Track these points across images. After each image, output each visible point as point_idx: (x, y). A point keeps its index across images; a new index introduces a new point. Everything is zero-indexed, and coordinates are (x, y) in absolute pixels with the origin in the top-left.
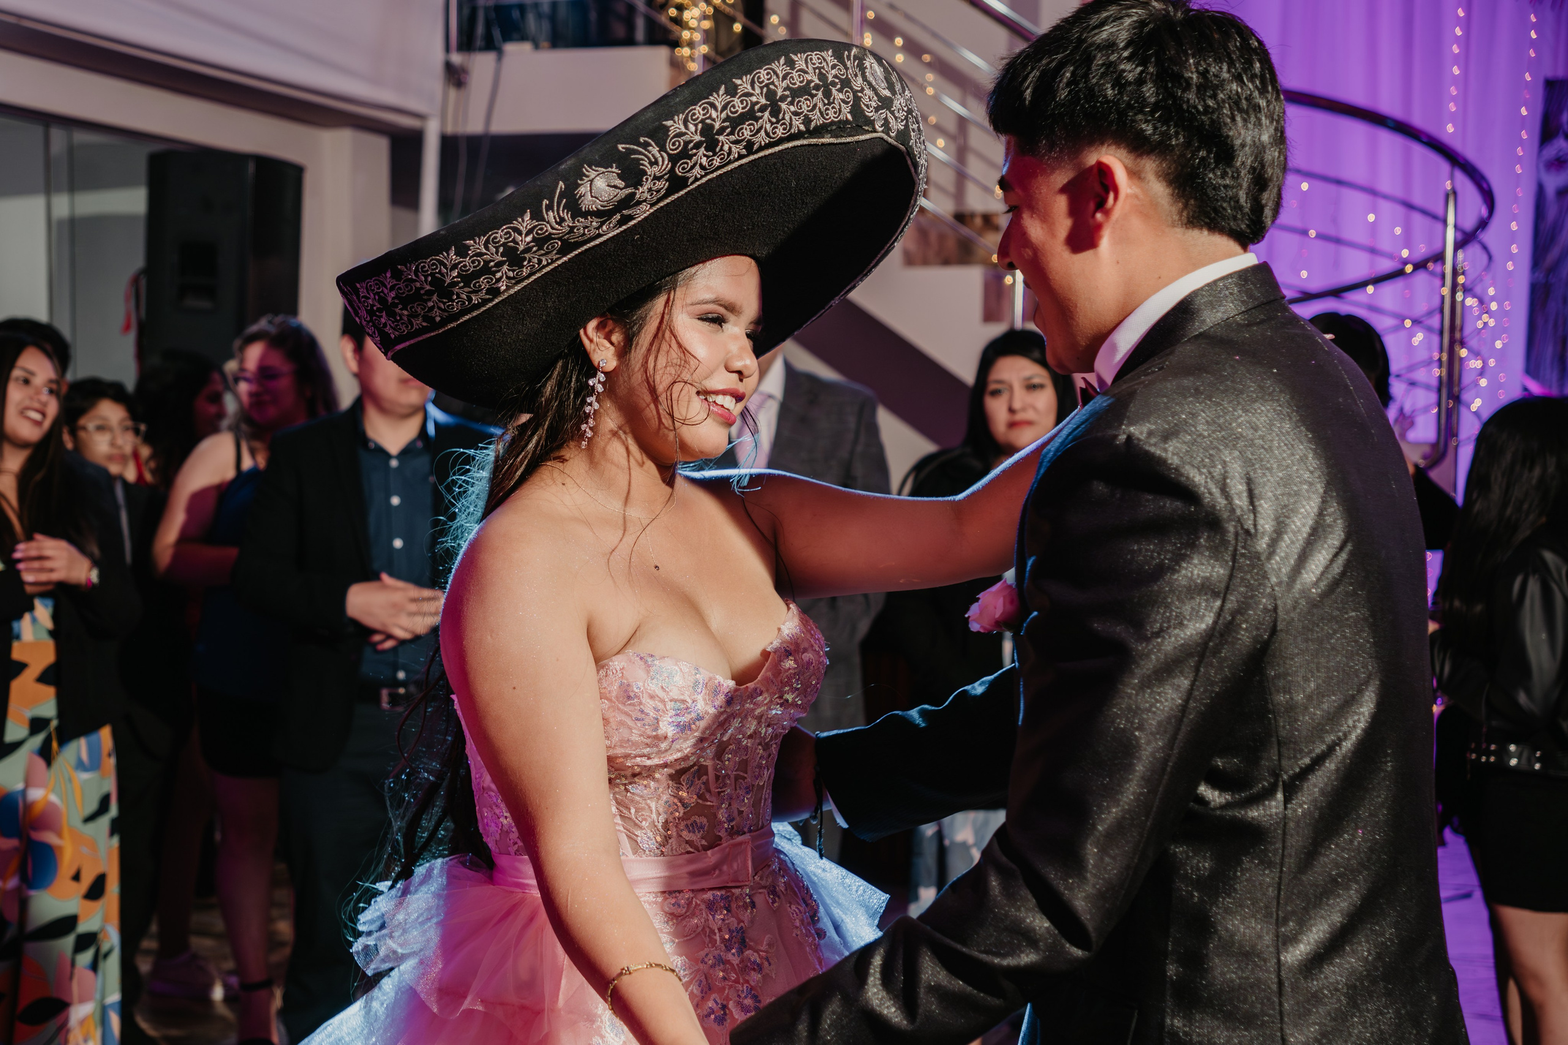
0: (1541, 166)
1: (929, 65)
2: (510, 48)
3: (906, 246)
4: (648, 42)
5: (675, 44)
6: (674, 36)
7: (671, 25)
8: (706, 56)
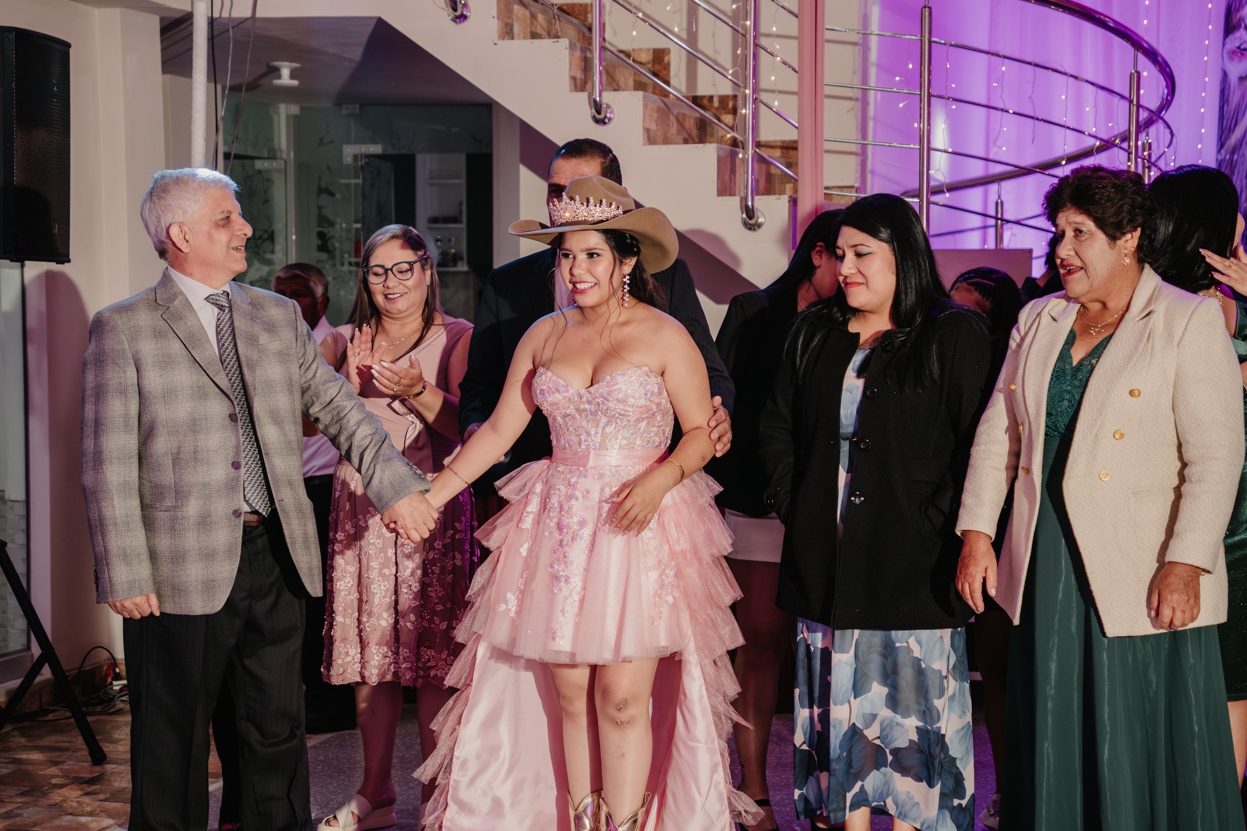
0: (1225, 56)
3: (646, 126)
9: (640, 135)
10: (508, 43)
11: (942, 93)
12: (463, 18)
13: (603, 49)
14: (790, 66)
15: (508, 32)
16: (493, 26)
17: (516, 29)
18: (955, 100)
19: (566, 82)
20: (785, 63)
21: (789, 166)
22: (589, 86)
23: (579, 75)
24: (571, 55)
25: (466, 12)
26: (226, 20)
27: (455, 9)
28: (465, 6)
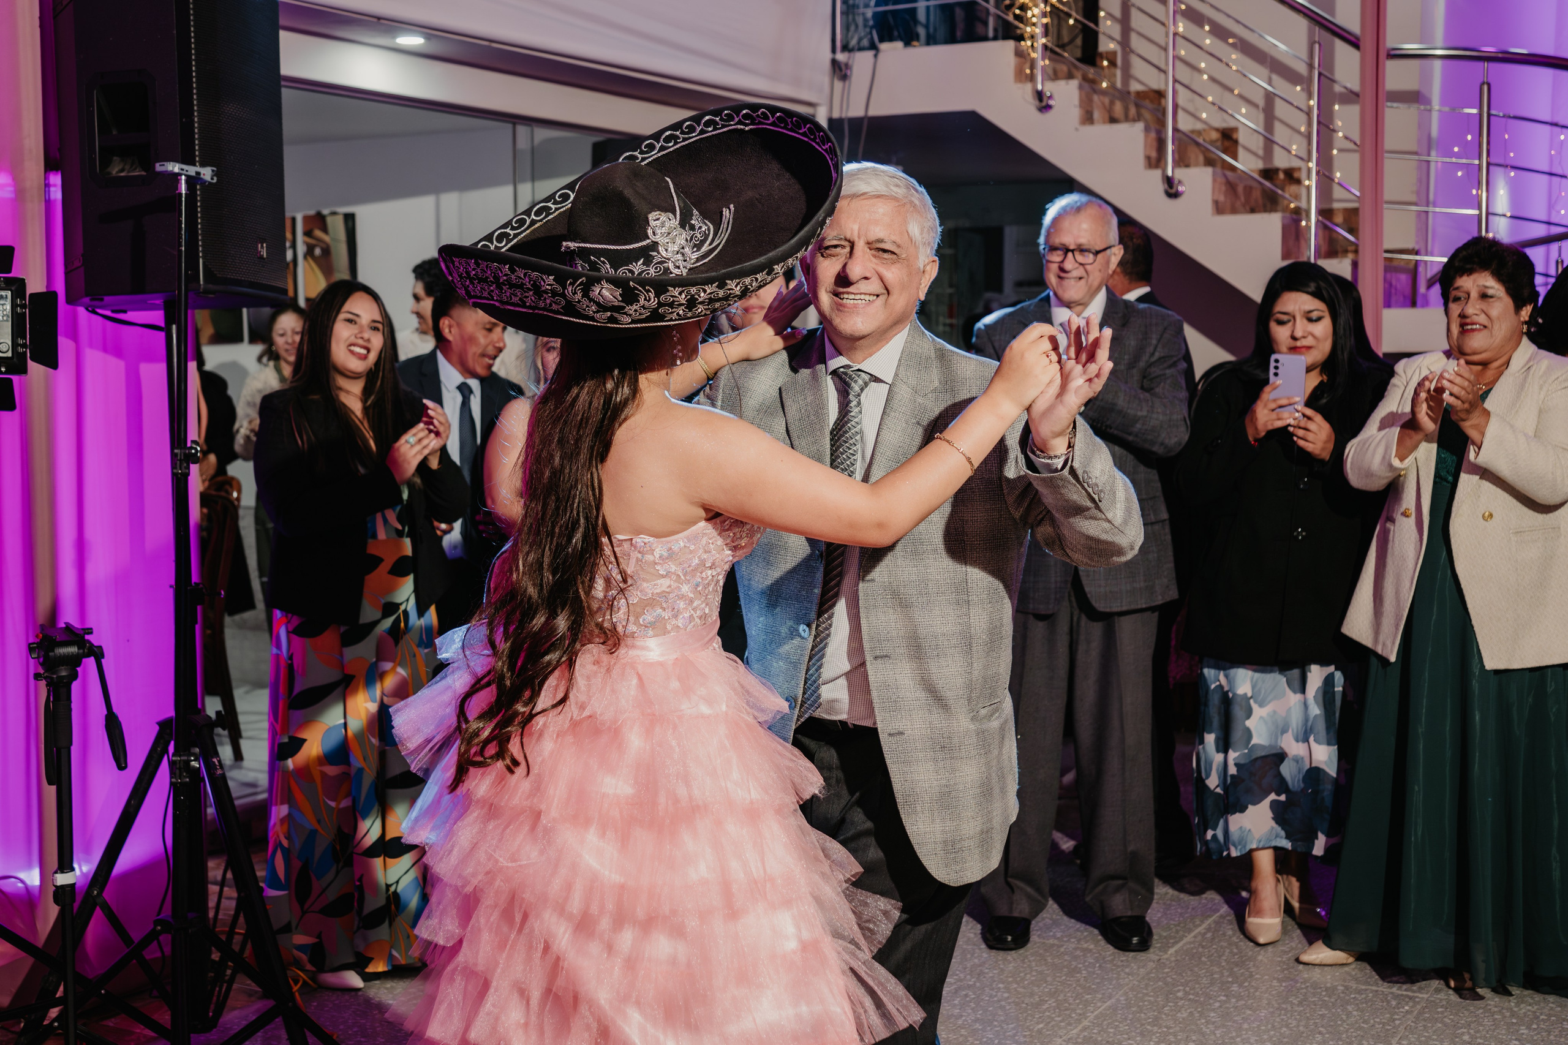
1: (1233, 45)
2: (884, 46)
3: (1216, 198)
4: (995, 38)
5: (1020, 38)
6: (1019, 32)
7: (1016, 23)
8: (1045, 47)
9: (1209, 206)
10: (1088, 129)
11: (1501, 161)
12: (1048, 107)
13: (1175, 130)
14: (1351, 141)
15: (1088, 118)
16: (1076, 113)
17: (1096, 115)
18: (1514, 168)
19: (1141, 161)
20: (1346, 138)
21: (1351, 231)
22: (1162, 164)
23: (1154, 154)
24: (1146, 137)
25: (1051, 102)
26: (840, 121)
27: (1043, 103)
28: (1050, 97)
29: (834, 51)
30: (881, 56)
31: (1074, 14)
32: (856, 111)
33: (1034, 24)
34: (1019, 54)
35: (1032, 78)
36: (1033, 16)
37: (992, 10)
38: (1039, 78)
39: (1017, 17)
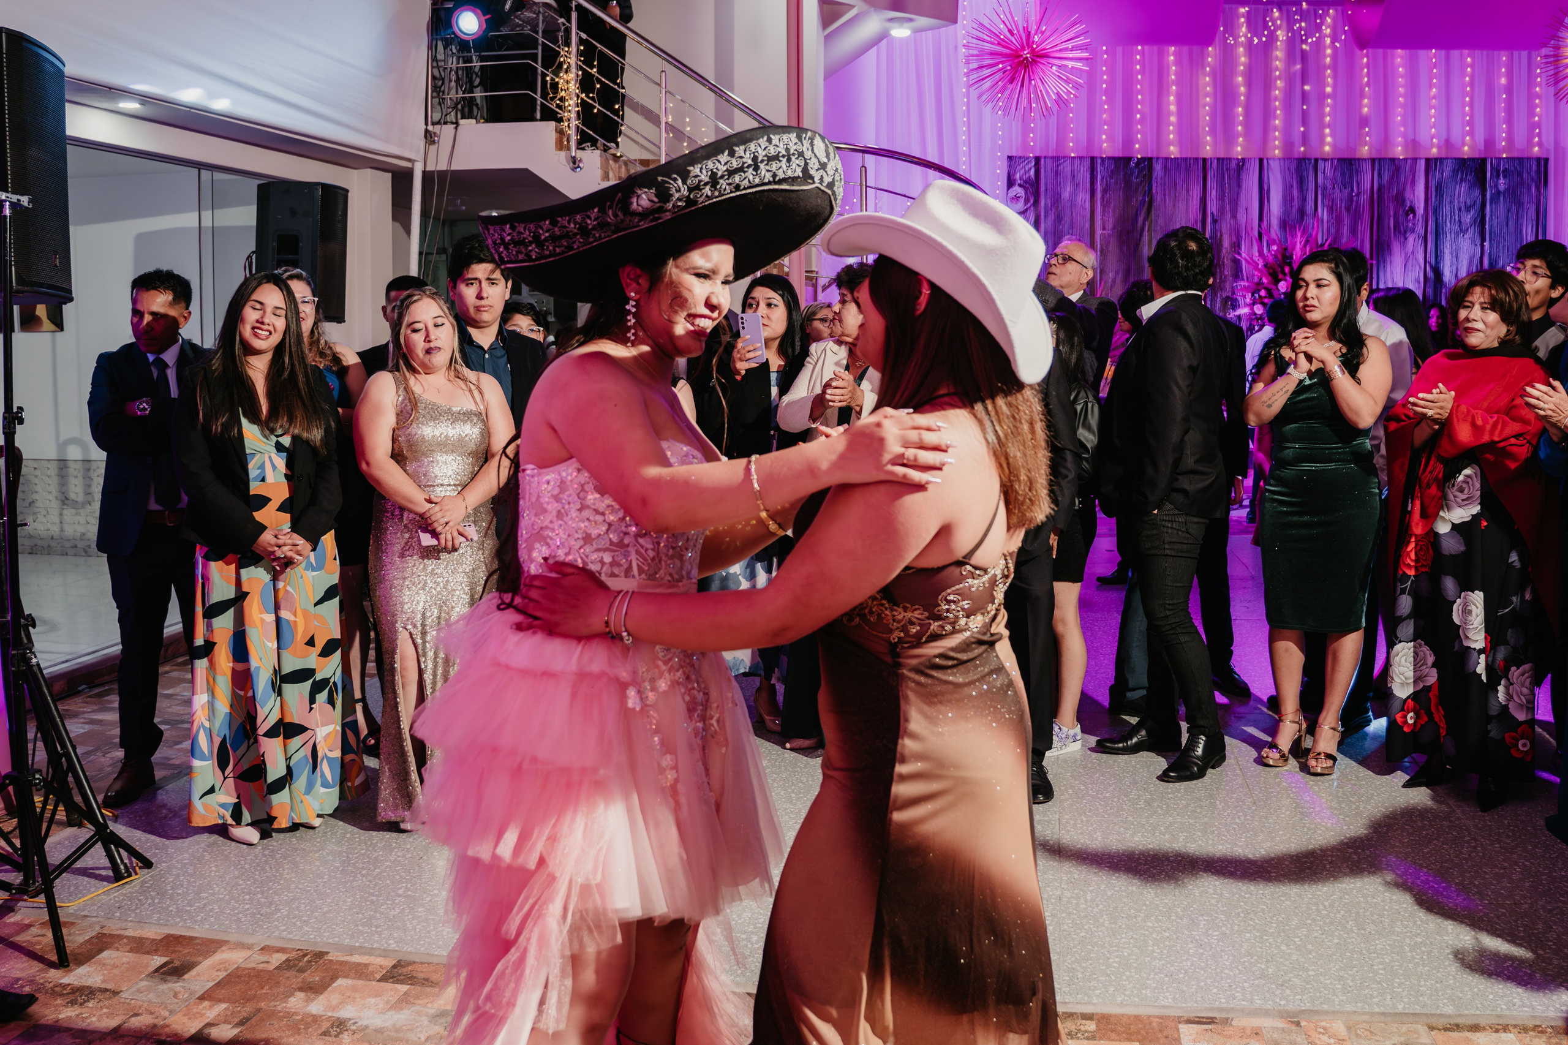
0: (1009, 199)
2: (464, 122)
4: (543, 119)
5: (560, 120)
6: (559, 116)
7: (557, 110)
8: (578, 127)
12: (579, 168)
15: (606, 177)
16: (598, 172)
17: (611, 174)
25: (581, 165)
26: (433, 172)
27: (575, 163)
28: (580, 161)
29: (426, 124)
30: (459, 128)
31: (597, 105)
32: (442, 167)
33: (570, 111)
34: (560, 132)
35: (569, 149)
36: (569, 105)
37: (539, 100)
38: (573, 148)
39: (558, 106)
